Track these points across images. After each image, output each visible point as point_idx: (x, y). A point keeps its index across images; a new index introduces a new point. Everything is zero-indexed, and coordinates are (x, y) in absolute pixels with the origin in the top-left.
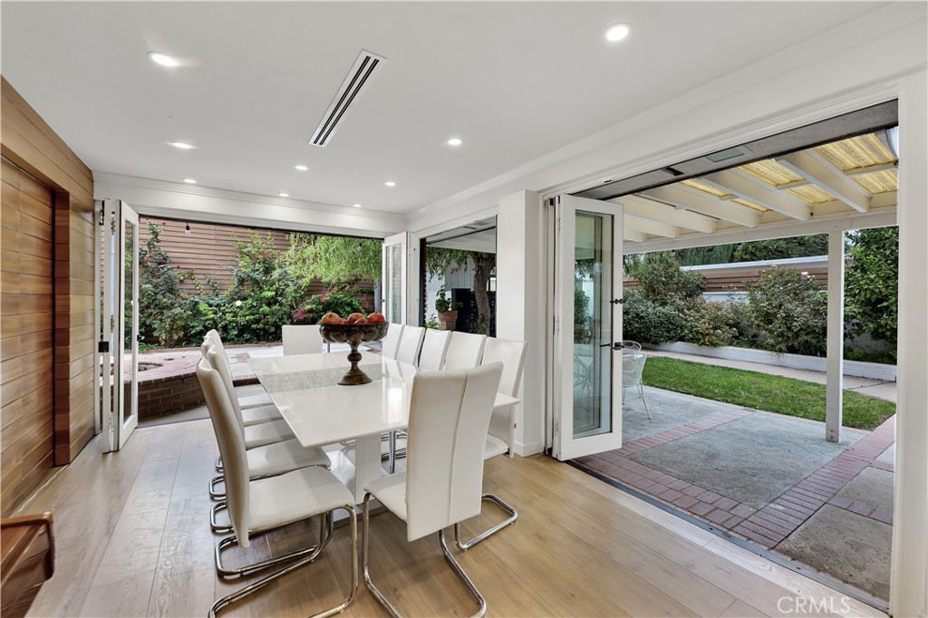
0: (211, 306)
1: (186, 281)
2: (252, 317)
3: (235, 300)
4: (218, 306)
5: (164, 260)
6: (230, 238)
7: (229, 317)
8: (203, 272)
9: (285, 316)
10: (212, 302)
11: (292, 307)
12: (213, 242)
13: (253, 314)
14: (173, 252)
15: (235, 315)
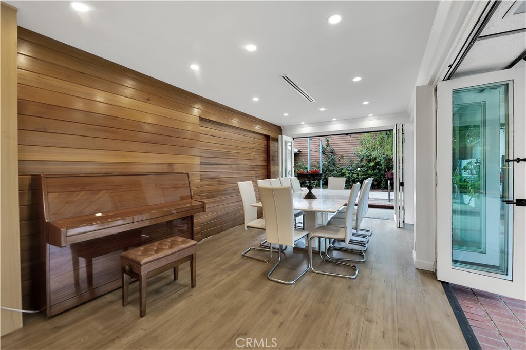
0: (348, 171)
1: (341, 160)
2: (364, 176)
3: (358, 168)
4: (351, 171)
5: (332, 152)
6: (357, 138)
7: (355, 176)
8: (347, 155)
9: (382, 176)
10: (348, 169)
11: (385, 171)
12: (351, 141)
13: (366, 175)
14: (336, 148)
15: (358, 175)
